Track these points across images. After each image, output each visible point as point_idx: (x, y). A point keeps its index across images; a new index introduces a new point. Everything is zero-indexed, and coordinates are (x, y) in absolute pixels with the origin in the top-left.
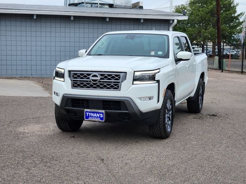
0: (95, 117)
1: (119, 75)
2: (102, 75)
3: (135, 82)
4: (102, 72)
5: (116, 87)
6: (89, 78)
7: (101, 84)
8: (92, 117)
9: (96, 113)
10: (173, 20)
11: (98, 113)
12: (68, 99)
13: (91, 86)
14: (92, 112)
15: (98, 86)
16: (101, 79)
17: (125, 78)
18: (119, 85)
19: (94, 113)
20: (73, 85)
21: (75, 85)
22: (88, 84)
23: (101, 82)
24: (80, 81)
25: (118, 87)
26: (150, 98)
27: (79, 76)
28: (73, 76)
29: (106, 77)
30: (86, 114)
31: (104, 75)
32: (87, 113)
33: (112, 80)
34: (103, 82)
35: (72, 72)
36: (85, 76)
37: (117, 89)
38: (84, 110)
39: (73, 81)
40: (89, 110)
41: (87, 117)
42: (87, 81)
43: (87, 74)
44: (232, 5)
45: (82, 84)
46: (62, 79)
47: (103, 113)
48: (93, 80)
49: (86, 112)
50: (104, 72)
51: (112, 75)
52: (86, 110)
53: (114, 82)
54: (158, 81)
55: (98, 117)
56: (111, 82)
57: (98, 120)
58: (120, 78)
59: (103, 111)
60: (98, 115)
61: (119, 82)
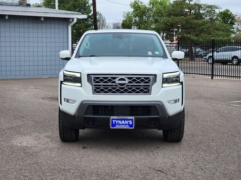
0: (123, 124)
1: (149, 78)
2: (129, 78)
3: (164, 85)
4: (129, 75)
5: (147, 90)
6: (114, 82)
7: (130, 89)
8: (120, 124)
9: (124, 120)
10: (73, 19)
11: (127, 120)
12: (89, 106)
13: (118, 90)
14: (120, 120)
15: (126, 90)
16: (129, 82)
17: (155, 81)
18: (150, 89)
19: (121, 120)
20: (95, 90)
21: (97, 90)
22: (114, 88)
23: (129, 86)
24: (103, 85)
25: (148, 90)
26: (176, 101)
27: (101, 80)
28: (94, 80)
29: (134, 80)
30: (112, 122)
31: (132, 78)
32: (114, 121)
33: (142, 83)
34: (131, 86)
35: (93, 76)
36: (110, 80)
37: (147, 93)
38: (109, 118)
39: (95, 85)
40: (116, 117)
41: (114, 125)
42: (113, 85)
43: (112, 78)
44: (87, 5)
45: (106, 88)
46: (79, 85)
47: (132, 120)
48: (120, 84)
49: (112, 119)
50: (132, 75)
51: (141, 78)
52: (112, 117)
53: (143, 86)
54: (182, 83)
55: (126, 124)
56: (141, 86)
57: (127, 127)
58: (149, 81)
59: (133, 118)
60: (127, 122)
61: (149, 86)
